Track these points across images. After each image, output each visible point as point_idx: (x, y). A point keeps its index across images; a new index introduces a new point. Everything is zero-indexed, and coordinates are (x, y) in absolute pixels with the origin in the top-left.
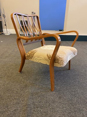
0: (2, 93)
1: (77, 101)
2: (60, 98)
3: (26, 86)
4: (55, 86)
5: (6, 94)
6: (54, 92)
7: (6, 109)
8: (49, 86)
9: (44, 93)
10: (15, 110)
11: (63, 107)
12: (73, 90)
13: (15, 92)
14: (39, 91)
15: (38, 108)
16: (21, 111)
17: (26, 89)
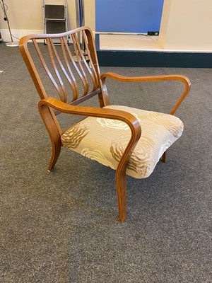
0: (16, 227)
1: (171, 246)
2: (137, 237)
3: (65, 208)
4: (129, 208)
5: (24, 229)
6: (125, 224)
7: (27, 264)
8: (115, 208)
9: (103, 227)
10: (44, 268)
11: (142, 260)
12: (167, 218)
13: (43, 224)
14: (93, 221)
15: (90, 261)
16: (56, 269)
17: (65, 215)
